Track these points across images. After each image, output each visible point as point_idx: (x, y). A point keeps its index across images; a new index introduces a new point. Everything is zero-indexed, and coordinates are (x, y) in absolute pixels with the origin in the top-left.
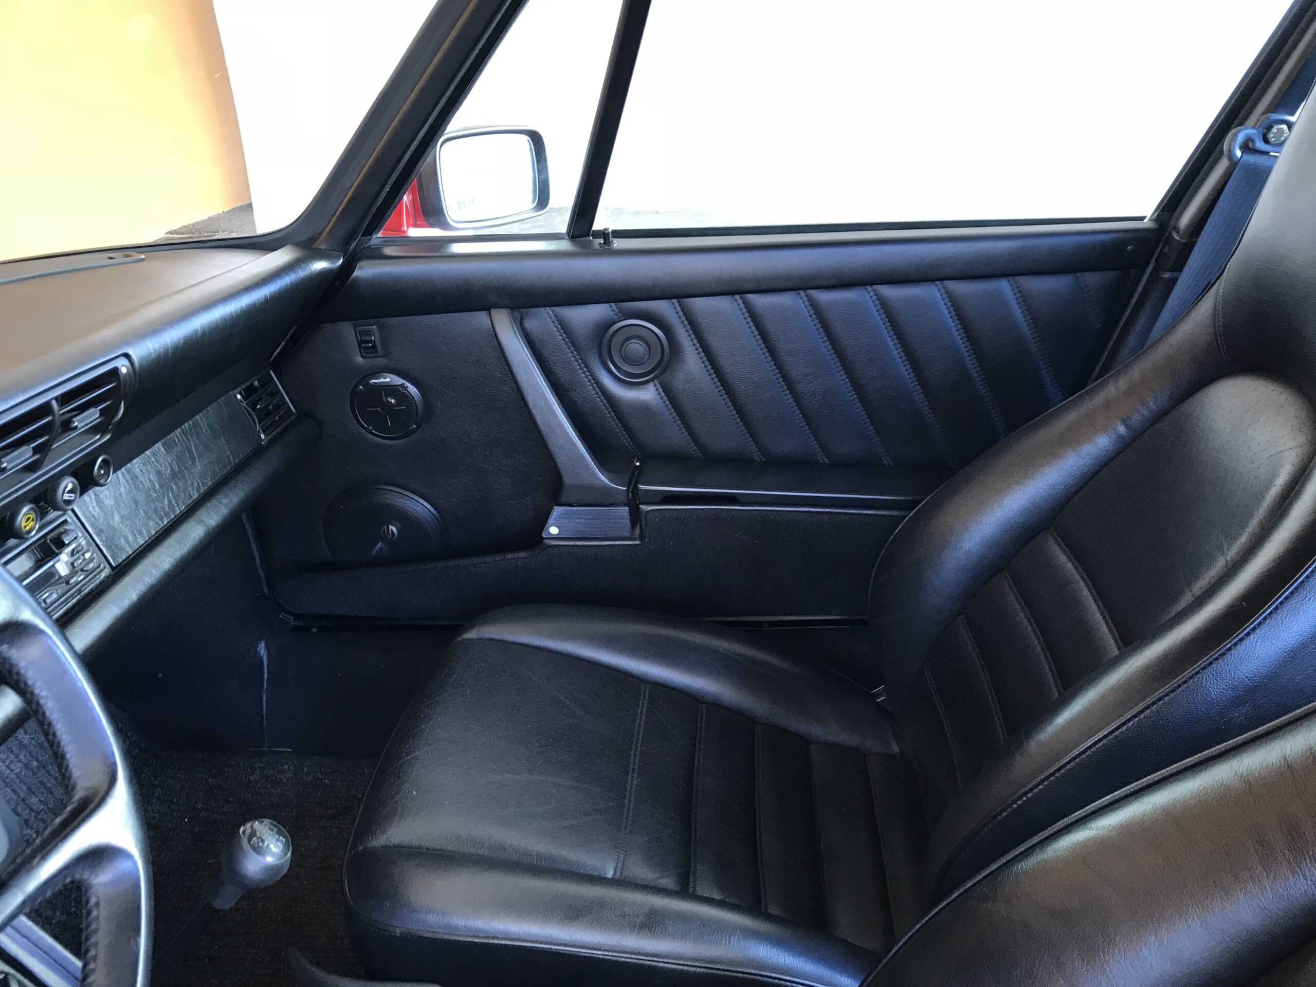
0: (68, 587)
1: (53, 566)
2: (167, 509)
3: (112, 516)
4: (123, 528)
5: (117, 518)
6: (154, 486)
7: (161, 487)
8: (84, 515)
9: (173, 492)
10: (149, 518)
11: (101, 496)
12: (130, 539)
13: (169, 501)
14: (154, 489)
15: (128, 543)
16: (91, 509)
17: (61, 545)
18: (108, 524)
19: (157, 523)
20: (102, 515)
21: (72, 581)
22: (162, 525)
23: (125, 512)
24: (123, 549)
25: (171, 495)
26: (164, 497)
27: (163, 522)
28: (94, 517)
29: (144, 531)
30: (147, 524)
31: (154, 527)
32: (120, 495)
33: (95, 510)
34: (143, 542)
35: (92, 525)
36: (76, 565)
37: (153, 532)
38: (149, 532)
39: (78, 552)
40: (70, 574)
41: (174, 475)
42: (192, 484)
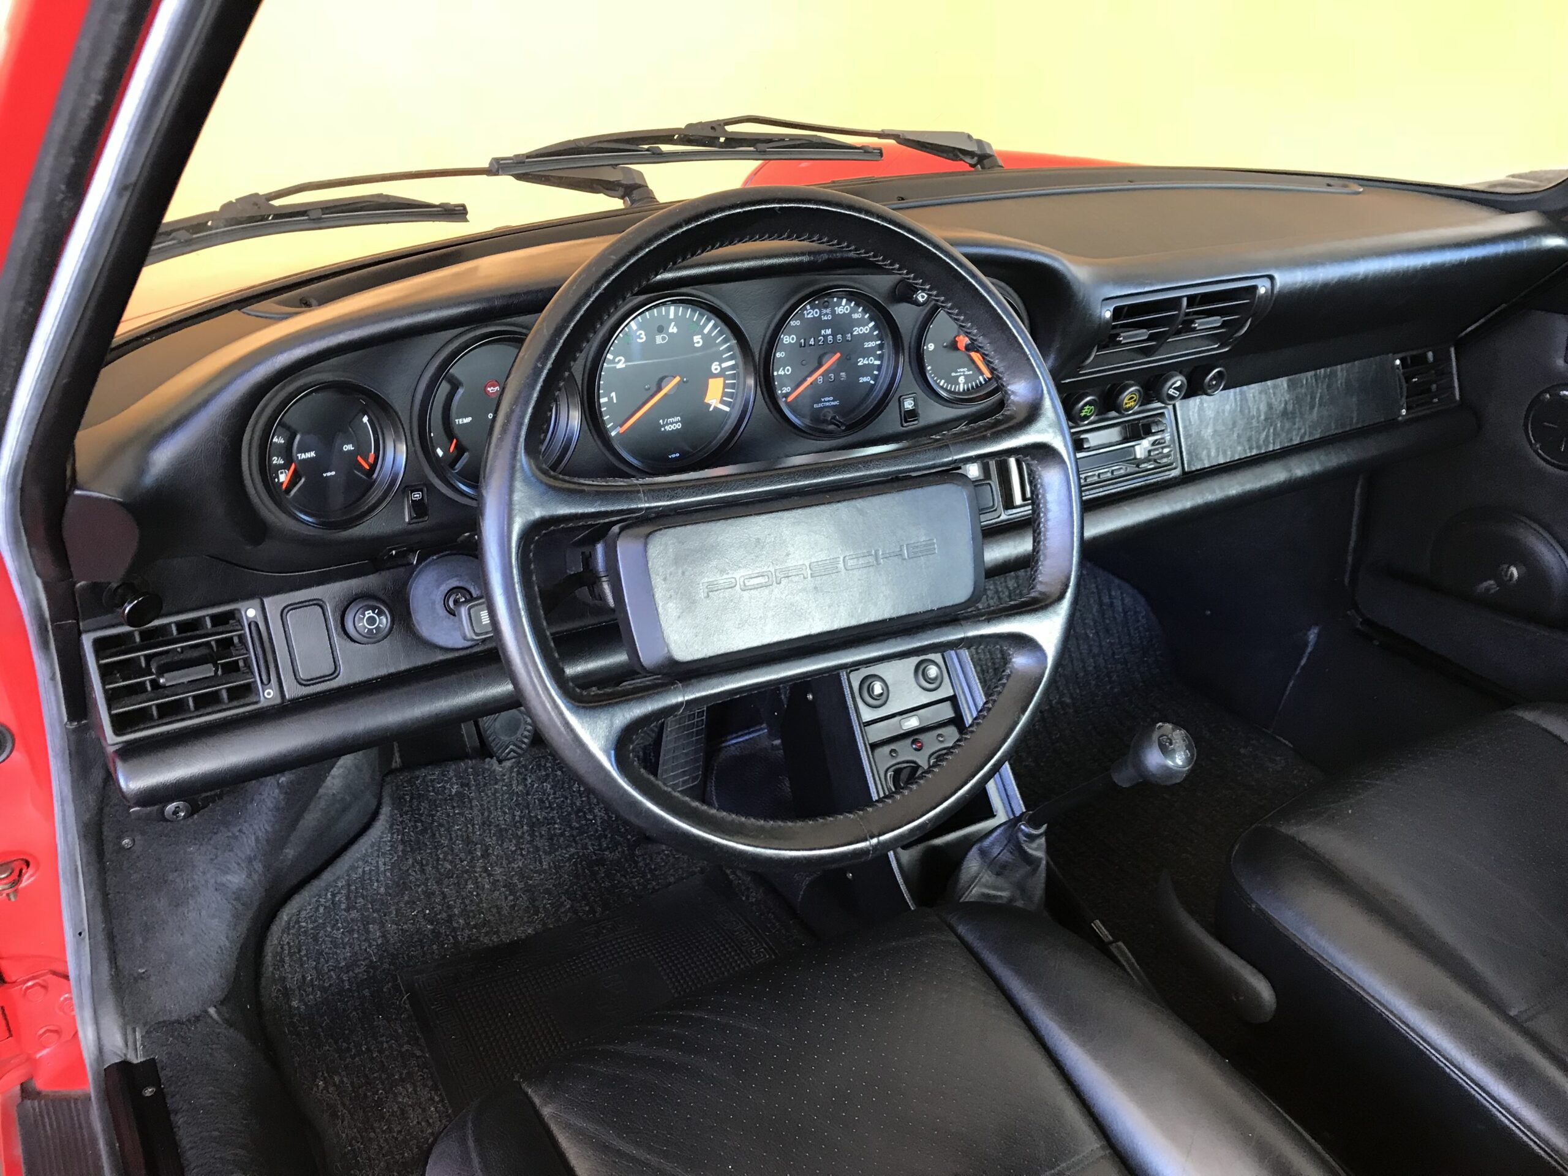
0: (1137, 469)
1: (1133, 446)
2: (1261, 442)
3: (1207, 427)
4: (1211, 441)
5: (1210, 430)
6: (1260, 416)
7: (1266, 419)
8: (1182, 415)
9: (1275, 429)
10: (1239, 443)
11: (1205, 405)
12: (1213, 453)
13: (1267, 436)
14: (1258, 418)
15: (1209, 456)
16: (1191, 413)
17: (1148, 433)
18: (1199, 433)
19: (1245, 451)
20: (1198, 422)
21: (1143, 466)
22: (1249, 455)
23: (1220, 428)
24: (1201, 460)
25: (1272, 430)
26: (1264, 430)
27: (1251, 452)
28: (1190, 422)
29: (1229, 453)
30: (1235, 448)
31: (1240, 452)
32: (1223, 411)
33: (1194, 417)
34: (1222, 462)
35: (1185, 427)
36: (1152, 454)
37: (1237, 458)
38: (1233, 455)
39: (1159, 444)
40: (1145, 458)
41: (1285, 413)
42: (1299, 429)
